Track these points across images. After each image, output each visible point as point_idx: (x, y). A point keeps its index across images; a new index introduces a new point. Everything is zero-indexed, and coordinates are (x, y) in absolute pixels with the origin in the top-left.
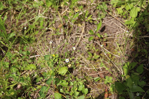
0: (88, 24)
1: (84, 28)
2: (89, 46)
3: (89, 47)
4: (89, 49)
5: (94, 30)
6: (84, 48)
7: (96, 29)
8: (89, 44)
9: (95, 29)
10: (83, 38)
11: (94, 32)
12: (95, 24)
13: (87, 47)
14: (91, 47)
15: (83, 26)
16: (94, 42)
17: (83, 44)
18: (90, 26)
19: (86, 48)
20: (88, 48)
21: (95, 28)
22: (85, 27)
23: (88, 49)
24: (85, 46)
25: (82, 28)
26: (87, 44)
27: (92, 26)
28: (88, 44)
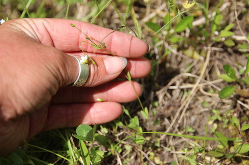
0: (220, 52)
1: (207, 63)
2: (221, 115)
3: (220, 119)
4: (220, 125)
5: (238, 70)
6: (204, 123)
7: (245, 68)
8: (222, 111)
9: (240, 67)
10: (202, 90)
11: (238, 75)
12: (241, 53)
13: (214, 118)
14: (227, 121)
15: (205, 58)
16: (235, 107)
17: (202, 110)
18: (227, 57)
19: (210, 123)
20: (217, 121)
21: (240, 64)
22: (211, 61)
23: (215, 126)
24: (209, 115)
25: (200, 65)
26: (214, 111)
27: (233, 58)
28: (217, 109)
